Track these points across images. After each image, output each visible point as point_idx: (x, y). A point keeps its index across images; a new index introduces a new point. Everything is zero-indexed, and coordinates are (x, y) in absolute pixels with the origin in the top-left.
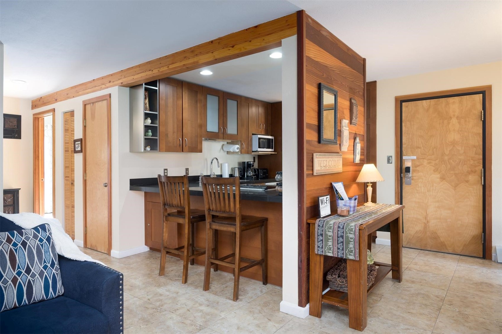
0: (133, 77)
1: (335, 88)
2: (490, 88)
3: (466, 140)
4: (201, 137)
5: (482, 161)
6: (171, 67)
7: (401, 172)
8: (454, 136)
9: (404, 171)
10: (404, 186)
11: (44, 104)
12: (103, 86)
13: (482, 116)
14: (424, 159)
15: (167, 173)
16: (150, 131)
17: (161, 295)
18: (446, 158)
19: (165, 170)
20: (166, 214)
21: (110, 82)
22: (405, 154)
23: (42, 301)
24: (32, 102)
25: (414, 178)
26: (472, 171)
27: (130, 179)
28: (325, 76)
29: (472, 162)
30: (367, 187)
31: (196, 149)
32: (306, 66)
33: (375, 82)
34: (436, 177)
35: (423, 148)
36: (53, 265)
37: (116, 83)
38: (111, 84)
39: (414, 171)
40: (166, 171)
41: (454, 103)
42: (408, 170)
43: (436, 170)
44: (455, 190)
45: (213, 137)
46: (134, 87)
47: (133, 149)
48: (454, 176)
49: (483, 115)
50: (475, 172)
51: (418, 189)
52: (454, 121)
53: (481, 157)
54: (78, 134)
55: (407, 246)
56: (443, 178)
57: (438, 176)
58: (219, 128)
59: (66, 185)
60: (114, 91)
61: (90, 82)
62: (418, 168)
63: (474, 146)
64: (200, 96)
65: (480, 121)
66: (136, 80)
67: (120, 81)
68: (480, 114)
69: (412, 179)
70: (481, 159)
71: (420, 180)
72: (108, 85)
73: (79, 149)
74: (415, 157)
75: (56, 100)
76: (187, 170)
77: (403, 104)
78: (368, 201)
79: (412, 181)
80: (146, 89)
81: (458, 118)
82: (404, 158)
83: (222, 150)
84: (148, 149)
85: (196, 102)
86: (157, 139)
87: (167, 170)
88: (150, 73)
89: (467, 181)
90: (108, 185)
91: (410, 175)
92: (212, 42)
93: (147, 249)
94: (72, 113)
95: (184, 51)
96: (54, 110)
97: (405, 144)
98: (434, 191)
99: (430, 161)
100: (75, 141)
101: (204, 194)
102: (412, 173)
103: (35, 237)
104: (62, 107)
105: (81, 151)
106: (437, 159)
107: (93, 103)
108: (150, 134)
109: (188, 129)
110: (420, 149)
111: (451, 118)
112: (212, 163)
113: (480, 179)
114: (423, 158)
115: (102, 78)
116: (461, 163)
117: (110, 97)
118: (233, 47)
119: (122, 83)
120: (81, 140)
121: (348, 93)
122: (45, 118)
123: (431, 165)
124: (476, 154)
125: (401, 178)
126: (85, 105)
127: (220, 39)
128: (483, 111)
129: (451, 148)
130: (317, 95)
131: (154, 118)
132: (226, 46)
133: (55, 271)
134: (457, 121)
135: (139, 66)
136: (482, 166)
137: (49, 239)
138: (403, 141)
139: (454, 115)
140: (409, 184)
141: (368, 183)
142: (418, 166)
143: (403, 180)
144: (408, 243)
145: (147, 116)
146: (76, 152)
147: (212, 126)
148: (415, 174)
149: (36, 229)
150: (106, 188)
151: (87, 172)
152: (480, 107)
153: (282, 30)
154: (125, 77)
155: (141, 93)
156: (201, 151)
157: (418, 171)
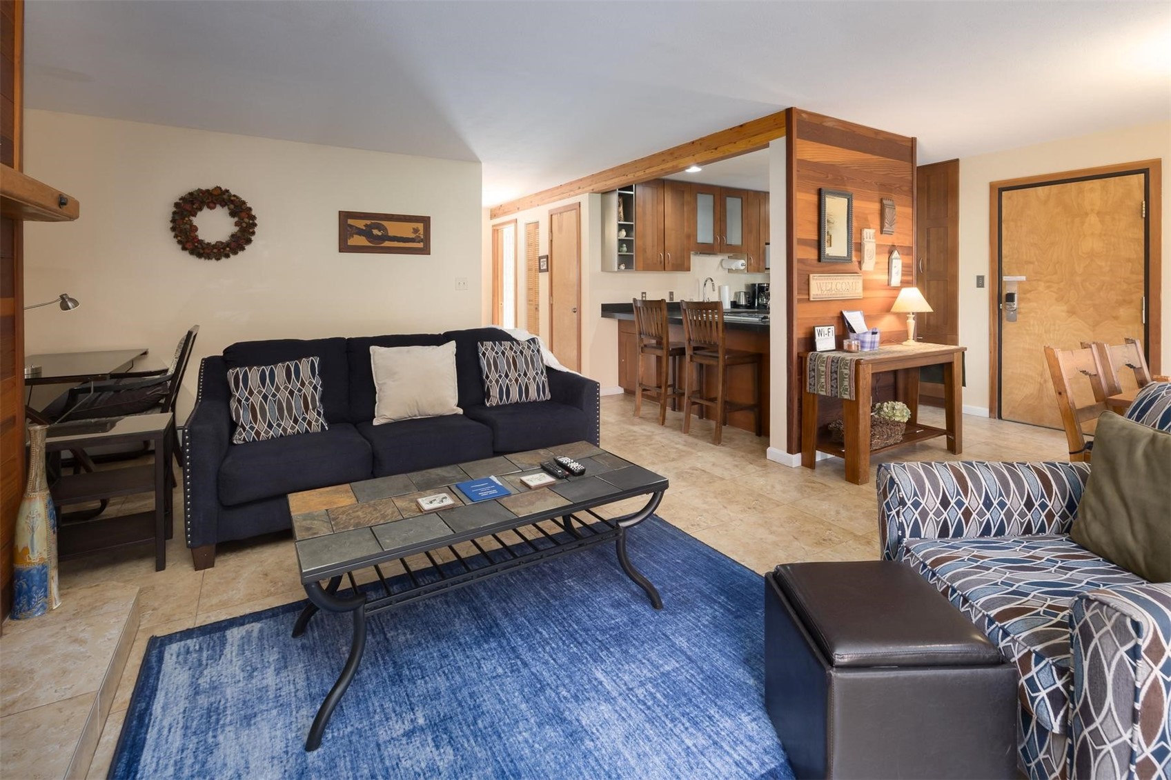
0: (604, 183)
1: (850, 189)
2: (1158, 163)
3: (1114, 250)
4: (689, 250)
5: (1142, 285)
6: (647, 171)
7: (1000, 302)
8: (1091, 244)
9: (1004, 299)
10: (1005, 322)
11: (505, 213)
12: (572, 193)
13: (1142, 211)
14: (1039, 280)
15: (645, 297)
16: (625, 245)
17: (635, 432)
18: (1078, 279)
19: (643, 293)
20: (642, 345)
21: (579, 188)
22: (1007, 274)
23: (535, 401)
24: (491, 211)
25: (1022, 310)
26: (1124, 301)
27: (602, 305)
28: (830, 176)
29: (1125, 286)
30: (908, 318)
31: (682, 265)
32: (798, 171)
33: (957, 160)
34: (1060, 309)
35: (1036, 263)
36: (542, 373)
37: (586, 189)
38: (580, 191)
39: (1020, 300)
40: (644, 295)
41: (1092, 190)
42: (1010, 297)
43: (1060, 299)
44: (1094, 331)
45: (707, 250)
46: (605, 193)
47: (605, 268)
48: (1092, 309)
49: (1144, 209)
50: (1131, 302)
51: (1028, 328)
52: (1093, 218)
53: (1142, 277)
54: (544, 250)
55: (1009, 418)
56: (1072, 312)
57: (1065, 308)
58: (715, 238)
59: (529, 310)
60: (584, 198)
61: (557, 188)
62: (1028, 295)
63: (1129, 260)
64: (687, 197)
65: (1140, 218)
66: (609, 186)
67: (591, 188)
68: (1140, 208)
69: (1019, 313)
70: (1141, 282)
71: (1031, 315)
72: (578, 191)
73: (545, 267)
74: (1023, 278)
75: (518, 209)
76: (671, 294)
77: (1003, 193)
78: (908, 339)
79: (1018, 316)
80: (620, 195)
81: (1098, 213)
82: (1005, 278)
83: (720, 268)
84: (623, 267)
85: (683, 205)
86: (632, 255)
87: (645, 293)
88: (624, 178)
89: (1116, 318)
90: (577, 311)
91: (1015, 305)
92: (693, 143)
93: (621, 391)
94: (536, 224)
95: (662, 153)
96: (516, 221)
97: (1006, 257)
98: (1056, 332)
99: (1048, 284)
100: (540, 258)
101: (684, 321)
102: (1018, 304)
103: (529, 348)
104: (525, 217)
105: (547, 270)
106: (1062, 282)
107: (560, 213)
108: (625, 249)
109: (671, 241)
110: (1032, 265)
111: (1087, 214)
112: (705, 284)
113: (1139, 314)
114: (1038, 278)
115: (571, 183)
116: (1104, 288)
117: (580, 206)
118: (716, 149)
119: (593, 190)
120: (547, 257)
121: (878, 192)
122: (504, 230)
123: (1052, 291)
124: (1132, 273)
125: (1000, 311)
126: (552, 215)
127: (702, 139)
128: (1144, 202)
129: (1087, 263)
130: (816, 203)
131: (629, 229)
132: (708, 149)
133: (544, 378)
134: (1098, 219)
135: (612, 170)
136: (1143, 292)
137: (538, 351)
138: (1004, 252)
139: (1092, 210)
140: (1013, 320)
141: (909, 313)
142: (1030, 291)
143: (1004, 314)
144: (1011, 413)
145: (621, 227)
146: (541, 271)
147: (705, 234)
148: (1022, 305)
149: (528, 341)
150: (575, 314)
151: (553, 295)
152: (1140, 196)
153: (770, 131)
154: (596, 183)
155: (614, 198)
156: (688, 269)
157: (1029, 299)
